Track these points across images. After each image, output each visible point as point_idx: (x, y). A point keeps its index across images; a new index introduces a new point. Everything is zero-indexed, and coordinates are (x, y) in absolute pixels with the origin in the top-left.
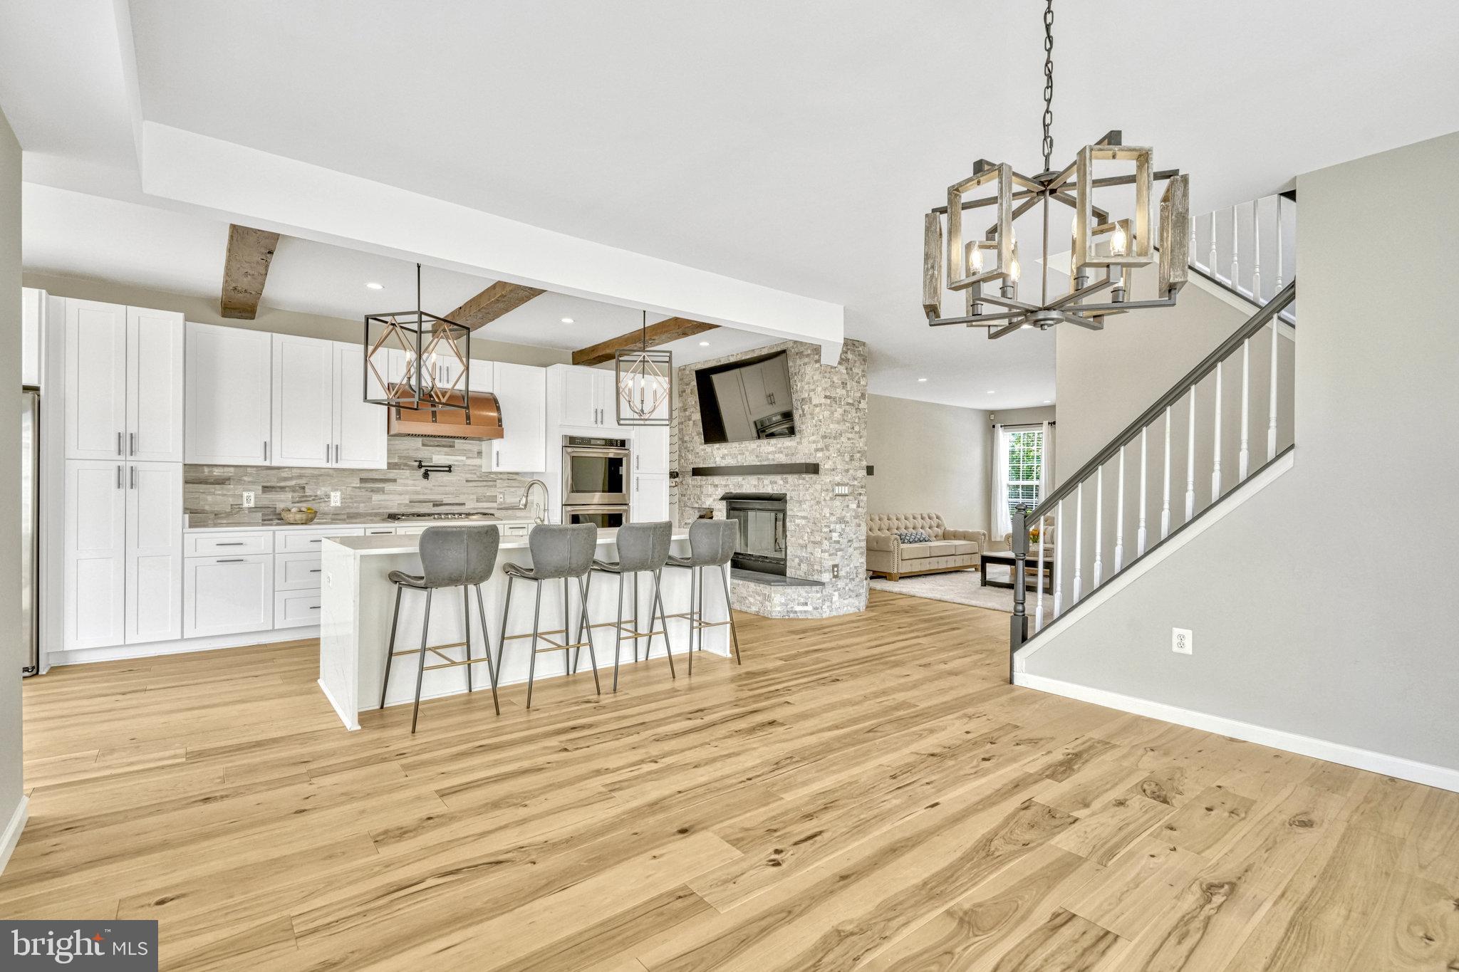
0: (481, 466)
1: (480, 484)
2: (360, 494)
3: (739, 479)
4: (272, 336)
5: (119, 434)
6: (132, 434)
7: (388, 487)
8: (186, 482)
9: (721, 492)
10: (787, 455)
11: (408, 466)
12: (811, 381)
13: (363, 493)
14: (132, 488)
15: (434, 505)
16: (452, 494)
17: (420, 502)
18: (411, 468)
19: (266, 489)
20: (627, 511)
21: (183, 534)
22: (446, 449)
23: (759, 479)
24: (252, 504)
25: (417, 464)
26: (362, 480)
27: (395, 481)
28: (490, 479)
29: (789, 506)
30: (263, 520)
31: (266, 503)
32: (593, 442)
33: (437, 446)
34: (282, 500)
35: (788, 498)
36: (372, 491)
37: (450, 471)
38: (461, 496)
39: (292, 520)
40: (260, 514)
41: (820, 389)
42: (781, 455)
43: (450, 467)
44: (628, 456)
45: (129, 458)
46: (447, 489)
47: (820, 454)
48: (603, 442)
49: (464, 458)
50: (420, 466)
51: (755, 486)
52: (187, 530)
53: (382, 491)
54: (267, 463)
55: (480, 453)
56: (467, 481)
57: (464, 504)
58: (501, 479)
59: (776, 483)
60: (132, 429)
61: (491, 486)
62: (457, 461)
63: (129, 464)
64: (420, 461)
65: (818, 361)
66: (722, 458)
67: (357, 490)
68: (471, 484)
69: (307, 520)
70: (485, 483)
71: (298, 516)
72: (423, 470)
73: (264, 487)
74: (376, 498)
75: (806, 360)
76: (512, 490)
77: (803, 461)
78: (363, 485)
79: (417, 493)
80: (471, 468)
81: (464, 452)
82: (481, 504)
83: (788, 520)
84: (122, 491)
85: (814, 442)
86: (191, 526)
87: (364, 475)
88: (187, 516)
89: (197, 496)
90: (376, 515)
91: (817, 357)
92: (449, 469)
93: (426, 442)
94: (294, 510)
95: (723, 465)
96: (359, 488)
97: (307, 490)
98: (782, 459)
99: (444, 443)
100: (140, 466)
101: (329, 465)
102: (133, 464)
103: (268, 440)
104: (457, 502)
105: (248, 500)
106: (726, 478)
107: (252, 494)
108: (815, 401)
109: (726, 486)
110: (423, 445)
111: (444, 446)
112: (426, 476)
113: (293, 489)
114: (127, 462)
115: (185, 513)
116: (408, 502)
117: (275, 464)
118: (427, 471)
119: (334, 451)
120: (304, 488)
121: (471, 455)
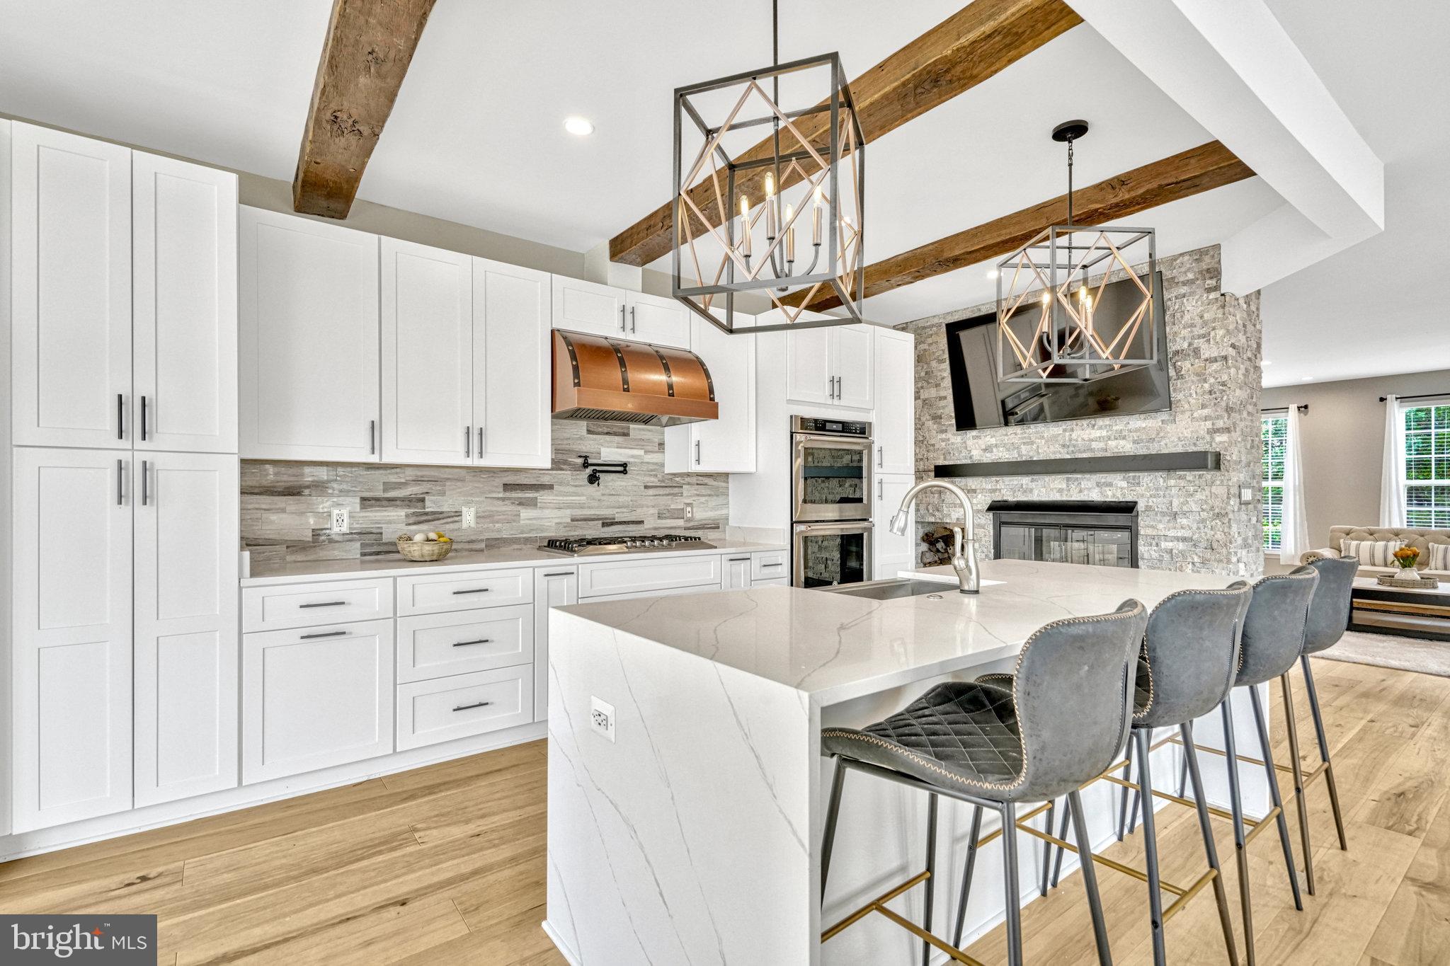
0: (663, 465)
1: (661, 491)
2: (504, 508)
3: (1025, 480)
4: (380, 240)
5: (120, 397)
6: (144, 399)
7: (543, 497)
8: (244, 492)
9: (984, 500)
10: (1135, 442)
11: (569, 464)
12: (1198, 321)
13: (508, 508)
14: (145, 503)
15: (604, 525)
16: (627, 507)
17: (585, 520)
18: (574, 468)
19: (366, 502)
20: (870, 530)
21: (240, 588)
22: (617, 438)
23: (1068, 479)
24: (345, 529)
25: (581, 461)
26: (507, 487)
27: (551, 487)
28: (674, 483)
29: (1142, 521)
30: (363, 554)
31: (365, 525)
32: (828, 426)
33: (608, 433)
34: (393, 521)
35: (1141, 507)
36: (520, 504)
37: (625, 472)
38: (639, 510)
39: (416, 555)
40: (358, 545)
41: (1221, 332)
42: (1122, 442)
43: (625, 465)
44: (869, 447)
45: (139, 444)
46: (621, 499)
47: (1220, 438)
48: (840, 427)
49: (641, 452)
50: (586, 465)
51: (1060, 491)
52: (247, 581)
53: (532, 503)
54: (374, 459)
55: (661, 445)
56: (646, 487)
57: (641, 522)
58: (689, 484)
59: (1110, 485)
60: (144, 388)
61: (675, 495)
62: (633, 456)
63: (140, 457)
64: (586, 457)
65: (1217, 288)
66: (985, 450)
67: (500, 503)
68: (651, 492)
69: (440, 554)
70: (668, 491)
71: (428, 548)
72: (589, 470)
73: (363, 499)
74: (526, 514)
75: (1183, 290)
76: (703, 499)
77: (1180, 449)
78: (508, 494)
79: (582, 507)
80: (651, 467)
81: (640, 443)
82: (664, 521)
83: (1141, 542)
84: (125, 510)
85: (1206, 418)
86: (253, 575)
87: (511, 479)
88: (247, 554)
89: (259, 516)
90: (527, 541)
91: (1212, 282)
92: (623, 468)
93: (593, 428)
94: (419, 538)
95: (985, 460)
96: (503, 499)
97: (428, 503)
98: (1126, 447)
99: (615, 429)
100: (159, 461)
101: (468, 462)
102: (147, 457)
103: (377, 420)
104: (633, 519)
105: (340, 520)
106: (994, 479)
107: (345, 512)
108: (1208, 351)
109: (994, 491)
110: (589, 432)
111: (615, 434)
112: (593, 479)
113: (408, 501)
114: (136, 452)
115: (242, 549)
116: (569, 520)
117: (388, 459)
118: (595, 471)
119: (476, 437)
120: (423, 500)
121: (649, 448)
